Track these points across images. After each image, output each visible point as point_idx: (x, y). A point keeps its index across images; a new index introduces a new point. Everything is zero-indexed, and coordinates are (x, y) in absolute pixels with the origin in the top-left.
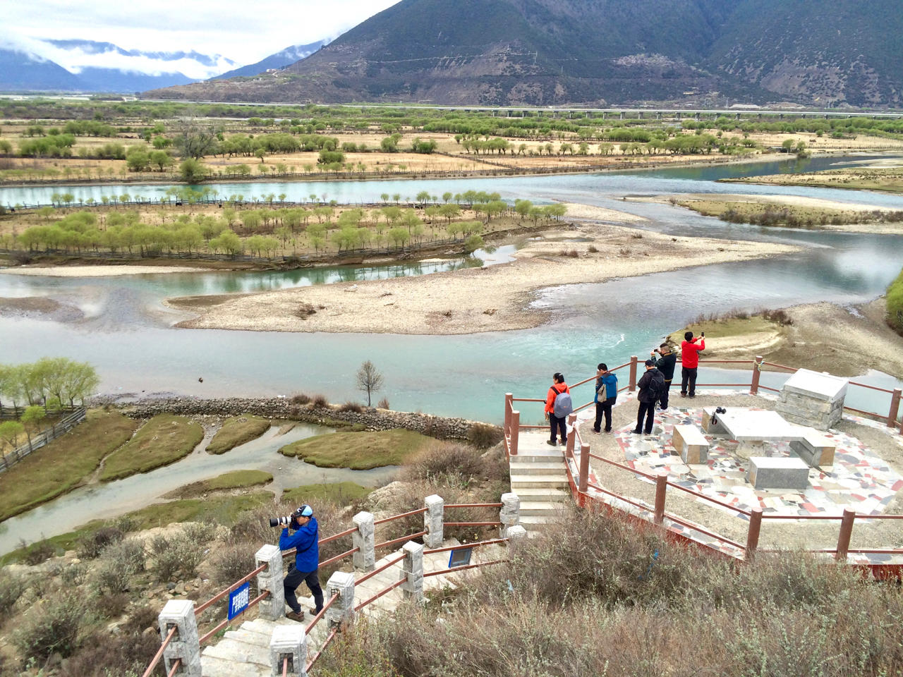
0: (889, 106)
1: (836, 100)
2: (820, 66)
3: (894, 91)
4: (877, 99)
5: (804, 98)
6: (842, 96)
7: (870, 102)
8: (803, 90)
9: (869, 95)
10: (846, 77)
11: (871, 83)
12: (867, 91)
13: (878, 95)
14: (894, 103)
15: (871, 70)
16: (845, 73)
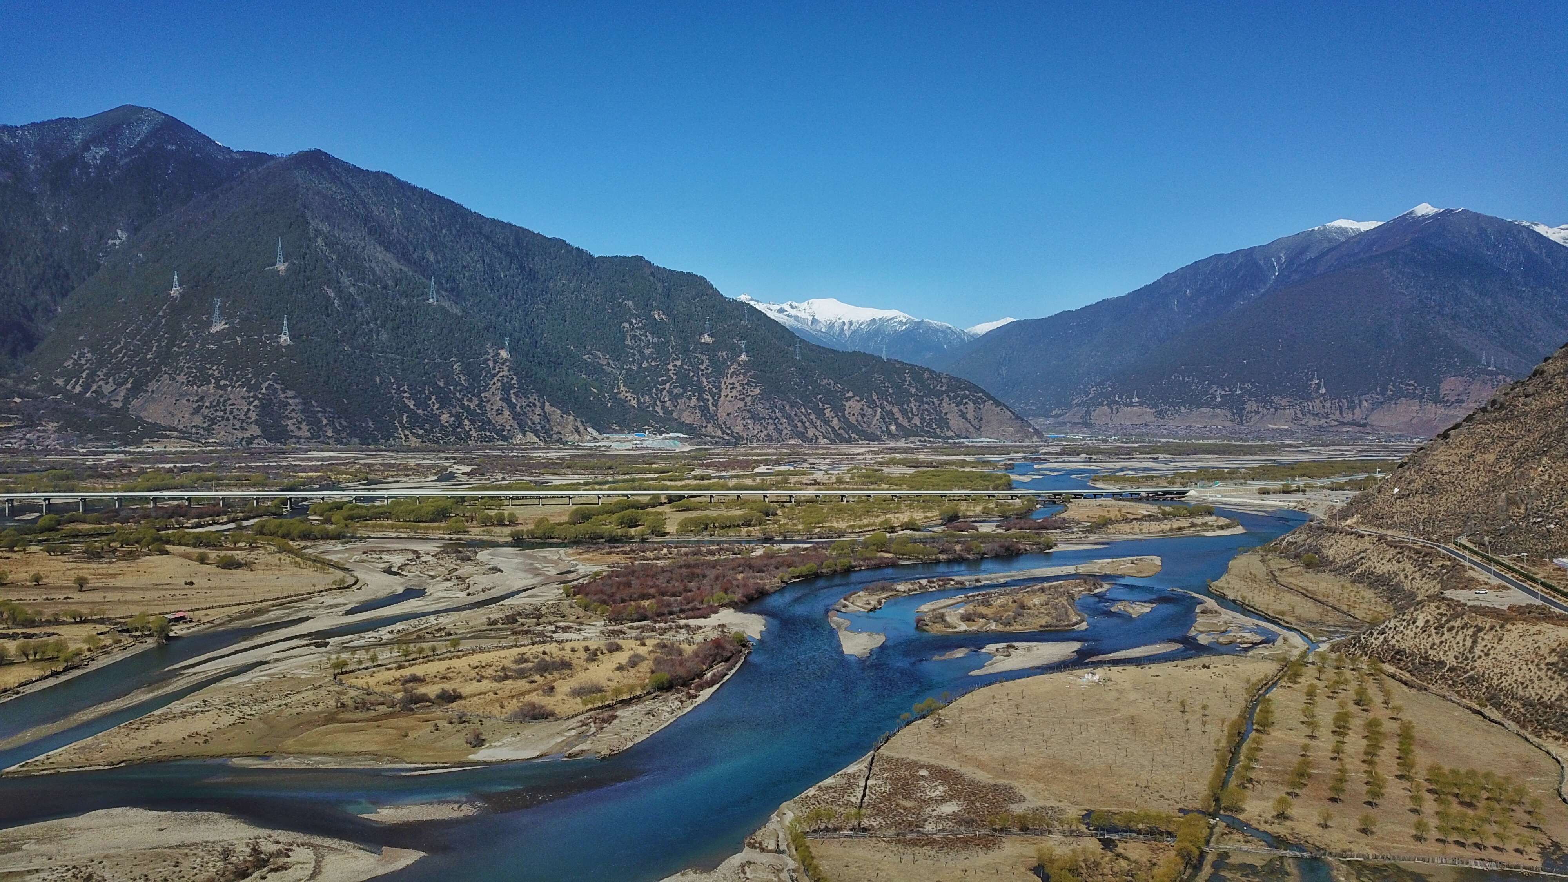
0: (322, 442)
1: (248, 434)
2: (218, 386)
3: (325, 422)
4: (305, 432)
5: (202, 432)
6: (255, 430)
7: (296, 437)
8: (198, 420)
9: (293, 428)
10: (256, 402)
11: (293, 410)
12: (289, 422)
13: (304, 426)
14: (329, 438)
15: (290, 393)
16: (255, 397)
